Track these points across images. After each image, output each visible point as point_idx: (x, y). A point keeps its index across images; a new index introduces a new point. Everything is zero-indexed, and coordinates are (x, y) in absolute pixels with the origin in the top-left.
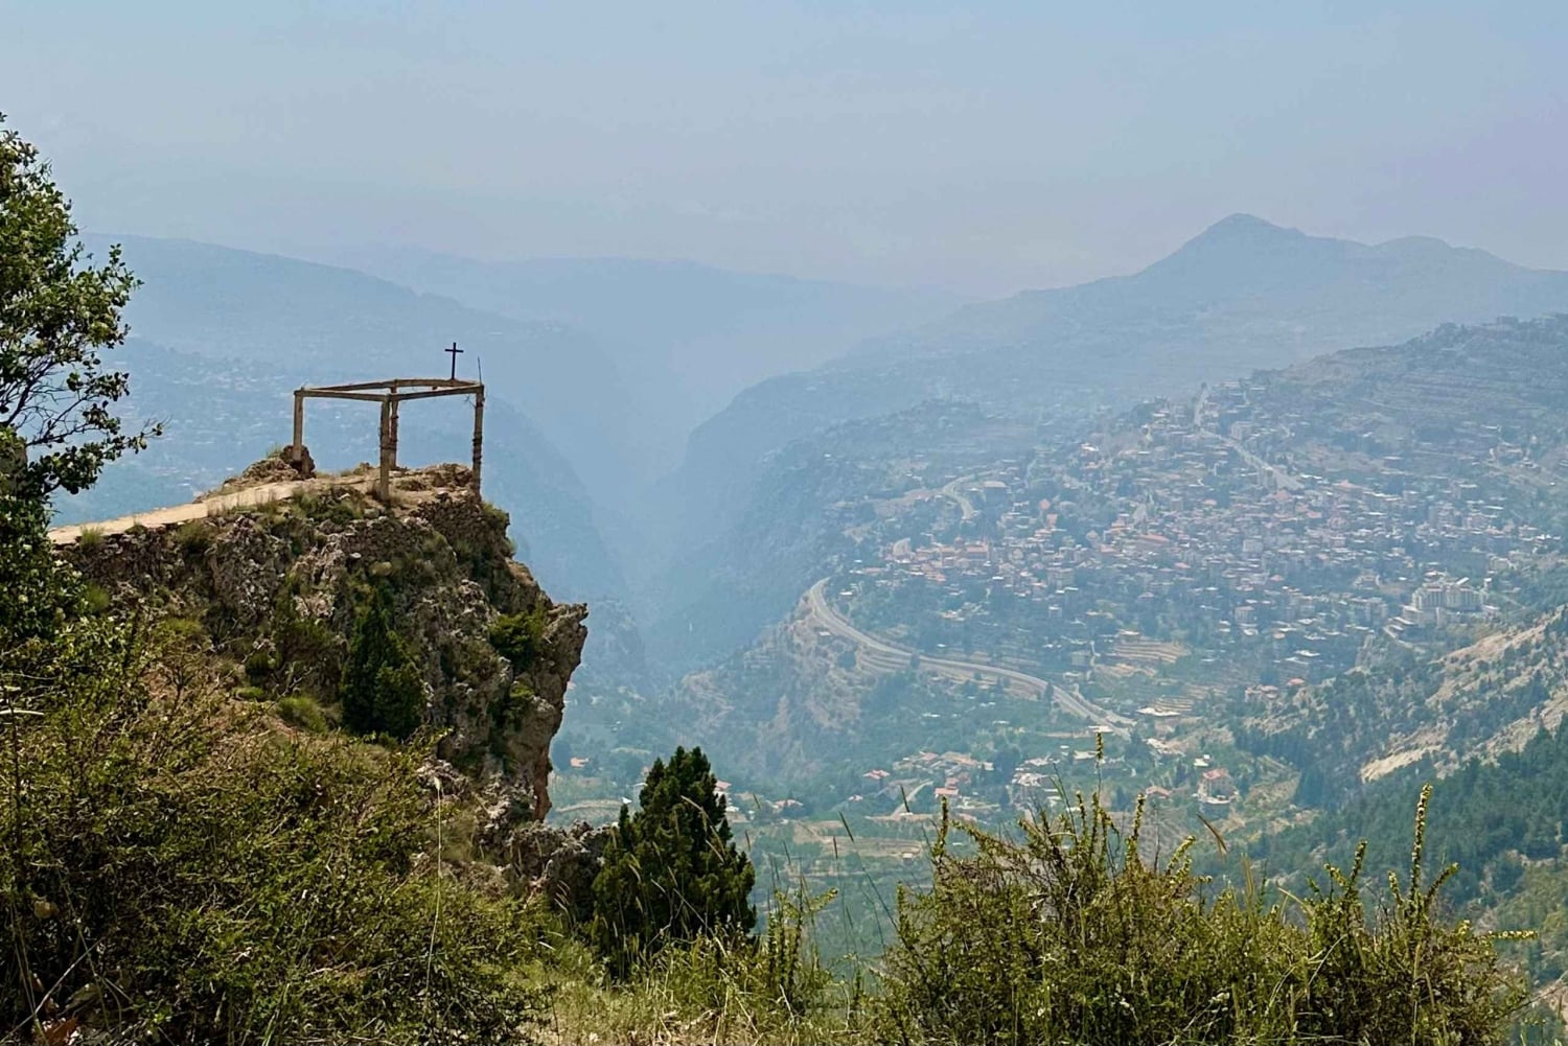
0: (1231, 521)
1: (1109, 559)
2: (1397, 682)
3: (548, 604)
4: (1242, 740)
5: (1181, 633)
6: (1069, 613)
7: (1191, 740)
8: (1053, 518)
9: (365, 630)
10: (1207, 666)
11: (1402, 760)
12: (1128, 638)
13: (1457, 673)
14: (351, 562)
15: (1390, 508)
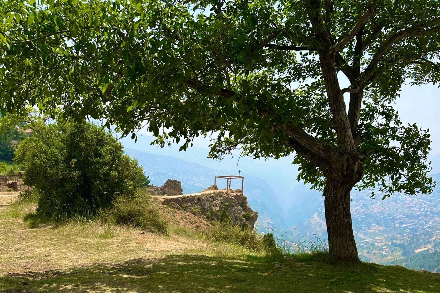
0: (397, 206)
1: (372, 211)
2: (424, 236)
3: (252, 211)
4: (393, 244)
5: (384, 225)
6: (363, 221)
7: (383, 244)
8: (361, 204)
9: (223, 212)
10: (388, 231)
11: (423, 249)
12: (374, 226)
13: (437, 235)
14: (222, 203)
15: (429, 205)
